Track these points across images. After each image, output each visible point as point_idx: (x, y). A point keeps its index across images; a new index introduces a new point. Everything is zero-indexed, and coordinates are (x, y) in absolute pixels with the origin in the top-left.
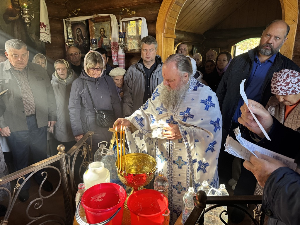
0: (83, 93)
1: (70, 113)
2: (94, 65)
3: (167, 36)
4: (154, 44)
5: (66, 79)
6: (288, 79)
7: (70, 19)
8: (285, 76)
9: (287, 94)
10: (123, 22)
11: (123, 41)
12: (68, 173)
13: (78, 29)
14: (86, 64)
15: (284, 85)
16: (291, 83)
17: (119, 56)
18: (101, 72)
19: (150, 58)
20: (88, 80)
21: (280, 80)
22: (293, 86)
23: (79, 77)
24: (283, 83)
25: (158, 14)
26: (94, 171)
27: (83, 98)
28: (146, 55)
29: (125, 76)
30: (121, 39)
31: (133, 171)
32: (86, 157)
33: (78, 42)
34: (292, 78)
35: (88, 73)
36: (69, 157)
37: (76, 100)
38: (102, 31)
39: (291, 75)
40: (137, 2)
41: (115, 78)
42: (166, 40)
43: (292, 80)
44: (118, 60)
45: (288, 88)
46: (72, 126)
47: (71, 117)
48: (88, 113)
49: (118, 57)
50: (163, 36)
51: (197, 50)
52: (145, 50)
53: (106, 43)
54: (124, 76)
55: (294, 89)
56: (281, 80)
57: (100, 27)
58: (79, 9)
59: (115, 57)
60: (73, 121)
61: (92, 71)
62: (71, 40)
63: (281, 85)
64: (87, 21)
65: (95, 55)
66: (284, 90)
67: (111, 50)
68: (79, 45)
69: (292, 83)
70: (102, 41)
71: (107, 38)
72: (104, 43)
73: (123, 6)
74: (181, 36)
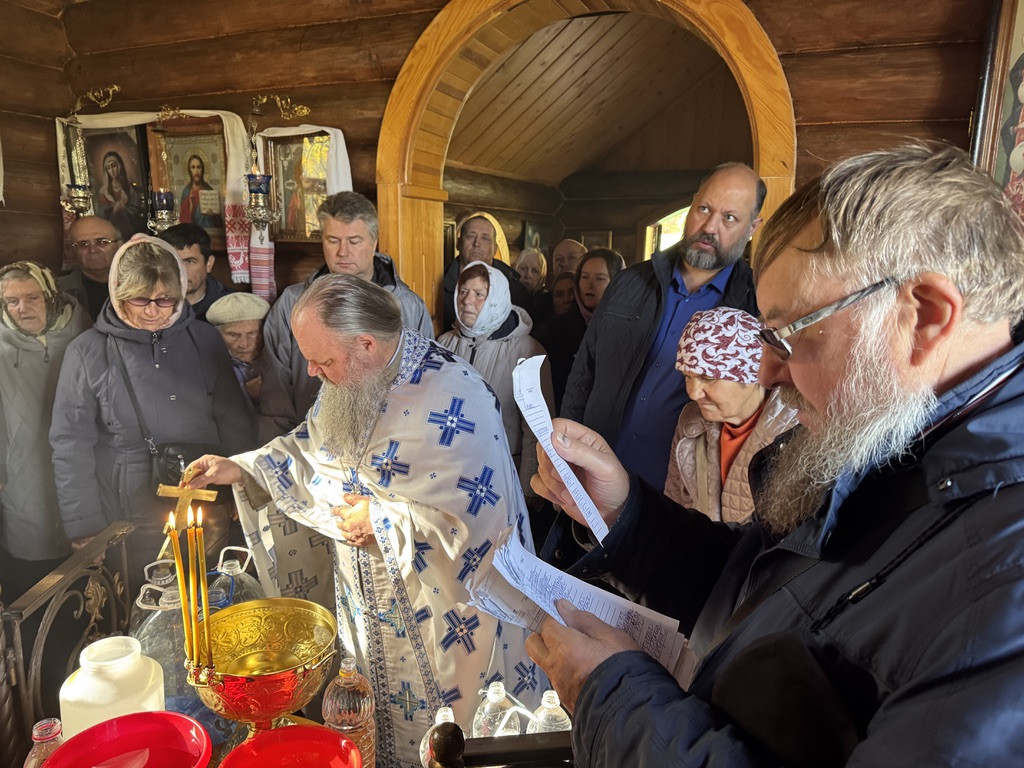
0: (104, 384)
1: (54, 457)
2: (146, 288)
3: (414, 195)
4: (362, 218)
5: (44, 332)
6: (729, 327)
7: (82, 119)
8: (724, 319)
9: (717, 373)
10: (266, 140)
11: (262, 204)
12: (14, 683)
13: (110, 154)
14: (119, 285)
15: (714, 344)
16: (734, 343)
17: (253, 250)
18: (174, 311)
19: (353, 266)
20: (125, 340)
21: (707, 327)
22: (737, 353)
23: (92, 327)
24: (712, 335)
25: (381, 119)
26: (100, 673)
27: (103, 403)
28: (338, 255)
29: (267, 322)
30: (257, 198)
31: (253, 664)
32: (99, 616)
33: (110, 198)
34: (740, 326)
35: (125, 312)
36: (18, 623)
37: (78, 407)
38: (194, 167)
39: (741, 320)
40: (314, 78)
41: (229, 330)
42: (413, 205)
43: (740, 332)
44: (248, 266)
45: (723, 355)
46: (62, 502)
47: (56, 472)
48: (123, 456)
49: (249, 254)
50: (402, 192)
51: (537, 235)
52: (333, 240)
53: (209, 207)
54: (263, 321)
55: (740, 363)
56: (711, 328)
57: (189, 154)
58: (116, 88)
59: (237, 256)
60: (66, 486)
61: (137, 309)
62: (81, 193)
63: (706, 341)
64: (141, 129)
65: (152, 256)
66: (710, 359)
67: (225, 232)
68: (115, 210)
69: (738, 345)
70: (196, 200)
71: (212, 192)
72: (202, 206)
73: (268, 86)
74: (483, 191)
